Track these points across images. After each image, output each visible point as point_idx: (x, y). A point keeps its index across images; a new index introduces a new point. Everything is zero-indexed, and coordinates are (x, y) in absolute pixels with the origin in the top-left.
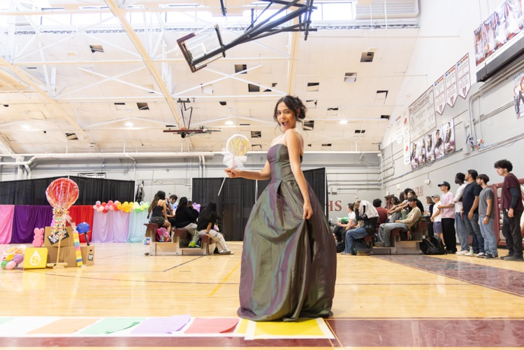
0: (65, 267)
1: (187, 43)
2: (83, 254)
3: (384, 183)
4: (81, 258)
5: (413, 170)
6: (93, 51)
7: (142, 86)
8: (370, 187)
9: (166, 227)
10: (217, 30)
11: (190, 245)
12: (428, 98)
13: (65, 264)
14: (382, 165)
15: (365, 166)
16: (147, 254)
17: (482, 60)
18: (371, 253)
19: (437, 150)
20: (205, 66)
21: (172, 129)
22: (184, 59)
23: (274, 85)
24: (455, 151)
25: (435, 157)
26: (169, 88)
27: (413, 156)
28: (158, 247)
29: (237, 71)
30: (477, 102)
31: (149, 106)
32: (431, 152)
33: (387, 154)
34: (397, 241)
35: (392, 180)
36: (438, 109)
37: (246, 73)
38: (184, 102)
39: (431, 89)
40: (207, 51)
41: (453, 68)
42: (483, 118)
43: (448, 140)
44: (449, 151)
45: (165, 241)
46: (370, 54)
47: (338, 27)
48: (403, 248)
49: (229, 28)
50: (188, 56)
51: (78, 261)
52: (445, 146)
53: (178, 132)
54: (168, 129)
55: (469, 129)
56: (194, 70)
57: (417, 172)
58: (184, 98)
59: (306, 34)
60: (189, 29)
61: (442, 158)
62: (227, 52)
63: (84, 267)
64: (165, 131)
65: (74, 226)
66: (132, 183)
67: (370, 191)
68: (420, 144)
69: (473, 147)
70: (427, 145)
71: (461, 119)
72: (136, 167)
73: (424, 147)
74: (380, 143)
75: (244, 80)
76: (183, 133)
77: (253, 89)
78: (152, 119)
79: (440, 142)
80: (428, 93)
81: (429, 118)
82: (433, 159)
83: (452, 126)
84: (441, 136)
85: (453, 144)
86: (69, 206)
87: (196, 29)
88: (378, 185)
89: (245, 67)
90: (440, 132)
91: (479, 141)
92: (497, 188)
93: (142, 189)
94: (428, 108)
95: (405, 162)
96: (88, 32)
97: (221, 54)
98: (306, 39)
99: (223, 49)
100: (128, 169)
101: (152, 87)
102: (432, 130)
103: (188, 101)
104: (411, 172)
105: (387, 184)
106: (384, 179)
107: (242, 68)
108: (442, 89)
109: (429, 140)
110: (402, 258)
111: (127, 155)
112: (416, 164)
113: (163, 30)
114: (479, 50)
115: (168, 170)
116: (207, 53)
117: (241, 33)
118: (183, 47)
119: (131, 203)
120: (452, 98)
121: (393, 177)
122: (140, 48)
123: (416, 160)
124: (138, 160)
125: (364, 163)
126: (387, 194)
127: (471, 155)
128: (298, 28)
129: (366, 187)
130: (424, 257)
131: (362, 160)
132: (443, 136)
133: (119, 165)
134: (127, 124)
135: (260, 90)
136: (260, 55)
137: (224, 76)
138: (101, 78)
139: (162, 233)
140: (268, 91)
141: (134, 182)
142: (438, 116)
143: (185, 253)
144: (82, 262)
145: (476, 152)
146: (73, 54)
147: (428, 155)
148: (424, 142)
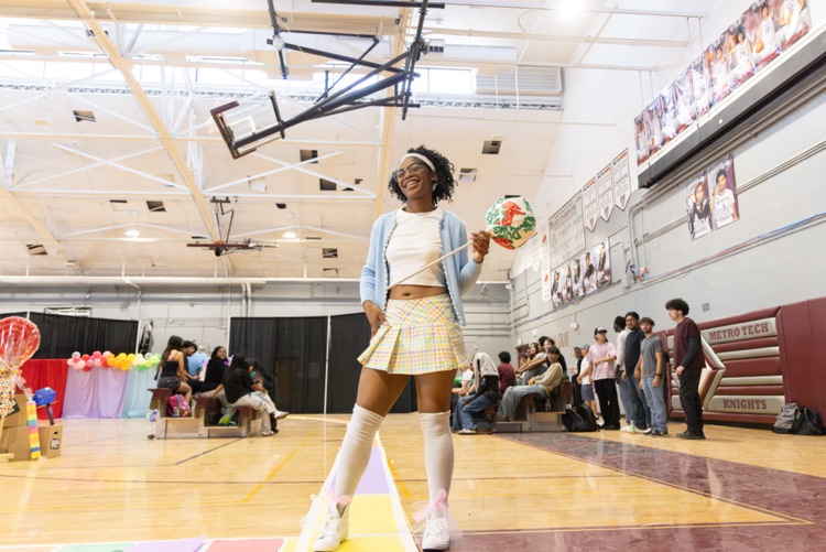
0: (10, 460)
1: (226, 115)
2: (41, 440)
3: (515, 327)
4: (37, 445)
5: (555, 309)
6: (78, 120)
7: (156, 175)
8: (495, 332)
9: (184, 394)
10: (272, 98)
11: (221, 421)
12: (574, 208)
13: (11, 455)
14: (512, 301)
15: (488, 302)
16: (151, 437)
17: (645, 158)
18: (494, 430)
19: (587, 281)
20: (254, 150)
21: (201, 241)
22: (221, 138)
23: (358, 182)
24: (611, 284)
25: (584, 291)
26: (199, 179)
27: (555, 288)
28: (170, 426)
29: (303, 159)
30: (639, 216)
31: (166, 206)
32: (579, 284)
33: (518, 288)
34: (531, 412)
35: (525, 323)
36: (588, 224)
37: (316, 162)
38: (221, 202)
39: (578, 196)
40: (257, 128)
41: (607, 169)
42: (647, 238)
43: (602, 267)
44: (603, 283)
45: (181, 415)
46: (496, 144)
47: (450, 104)
48: (539, 423)
49: (292, 97)
50: (227, 134)
51: (32, 450)
52: (597, 276)
53: (211, 246)
54: (194, 241)
55: (629, 253)
56: (236, 156)
57: (560, 312)
58: (221, 196)
59: (405, 112)
60: (232, 95)
61: (593, 293)
62: (287, 131)
63: (43, 460)
64: (189, 245)
65: (29, 393)
66: (134, 324)
67: (495, 339)
68: (563, 272)
69: (635, 279)
70: (573, 273)
71: (618, 238)
72: (142, 300)
73: (569, 276)
74: (510, 270)
75: (313, 172)
76: (219, 249)
77: (326, 186)
78: (171, 225)
79: (591, 270)
80: (574, 200)
81: (576, 236)
82: (581, 294)
83: (607, 247)
84: (592, 262)
85: (609, 273)
86: (23, 362)
87: (242, 95)
88: (507, 330)
89: (314, 154)
90: (591, 256)
91: (642, 269)
92: (668, 335)
93: (149, 334)
94: (575, 223)
95: (543, 298)
96: (71, 90)
97: (278, 134)
98: (404, 118)
99: (282, 127)
100: (128, 301)
101: (171, 177)
102: (580, 253)
103: (227, 201)
104: (552, 312)
105: (523, 328)
106: (515, 321)
107: (311, 154)
108: (593, 197)
109: (576, 267)
110: (536, 437)
111: (127, 280)
112: (559, 300)
113: (191, 93)
114: (642, 145)
115: (193, 305)
116: (257, 132)
117: (310, 105)
118: (219, 121)
119: (131, 355)
120: (607, 210)
121: (528, 319)
122: (155, 119)
123: (559, 295)
124: (145, 288)
125: (487, 298)
126: (519, 344)
127: (632, 289)
128: (393, 102)
129: (489, 333)
130: (569, 436)
131: (484, 294)
132: (596, 263)
133: (114, 295)
134: (129, 233)
135: (338, 188)
136: (337, 138)
137: (283, 166)
138: (89, 161)
139: (176, 403)
140: (349, 189)
141: (137, 322)
142: (589, 234)
143: (212, 434)
144: (39, 452)
145: (638, 286)
146: (45, 122)
147: (575, 287)
148: (569, 270)
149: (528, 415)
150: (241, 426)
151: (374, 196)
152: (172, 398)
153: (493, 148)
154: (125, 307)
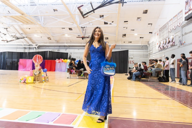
0: (39, 83)
1: (81, 8)
2: (45, 79)
3: (149, 55)
4: (44, 80)
5: (159, 51)
6: (54, 11)
7: (71, 22)
8: (144, 56)
9: (74, 70)
10: (91, 3)
11: (81, 75)
12: (166, 26)
14: (149, 49)
15: (143, 49)
16: (68, 78)
17: (188, 12)
19: (168, 45)
20: (88, 16)
21: (80, 36)
22: (80, 14)
23: (113, 22)
24: (174, 45)
25: (167, 47)
26: (78, 23)
27: (159, 46)
28: (71, 76)
29: (100, 17)
30: (184, 28)
31: (72, 29)
32: (166, 45)
33: (150, 46)
35: (152, 54)
36: (169, 30)
37: (103, 18)
38: (83, 28)
39: (167, 23)
40: (88, 11)
41: (176, 16)
42: (186, 34)
43: (172, 41)
44: (172, 45)
45: (73, 74)
46: (147, 11)
47: (135, 1)
48: (152, 79)
49: (98, 3)
50: (82, 13)
51: (43, 81)
52: (171, 43)
53: (82, 37)
54: (78, 36)
55: (180, 38)
56: (84, 18)
57: (161, 52)
58: (83, 27)
59: (123, 4)
60: (82, 3)
61: (169, 48)
63: (45, 83)
64: (77, 37)
65: (42, 70)
67: (144, 58)
68: (162, 42)
69: (181, 44)
70: (165, 43)
71: (178, 34)
72: (69, 48)
73: (163, 43)
74: (149, 42)
75: (103, 20)
76: (83, 38)
77: (106, 23)
78: (74, 33)
79: (169, 42)
80: (166, 24)
81: (166, 33)
82: (166, 48)
83: (174, 36)
84: (170, 40)
85: (174, 43)
86: (40, 64)
87: (85, 3)
88: (147, 56)
89: (103, 16)
90: (170, 39)
91: (183, 42)
92: (189, 59)
93: (71, 55)
94: (166, 30)
95: (156, 48)
96: (52, 5)
97: (93, 12)
98: (123, 6)
99: (94, 10)
100: (67, 49)
101: (73, 23)
102: (167, 38)
103: (84, 27)
104: (158, 52)
105: (150, 56)
106: (149, 54)
107: (102, 16)
108: (171, 23)
109: (165, 41)
111: (66, 44)
112: (160, 49)
113: (76, 4)
114: (187, 9)
115: (79, 50)
116: (88, 12)
118: (80, 10)
119: (67, 60)
120: (175, 27)
121: (152, 53)
122: (68, 10)
123: (161, 48)
124: (69, 46)
125: (142, 48)
126: (150, 59)
127: (180, 47)
128: (120, 2)
129: (143, 56)
131: (142, 47)
132: (171, 40)
133: (64, 48)
134: (66, 35)
135: (108, 24)
136: (108, 12)
137: (96, 19)
138: (57, 20)
139: (72, 71)
140: (111, 24)
141: (68, 53)
142: (169, 33)
143: (79, 78)
144: (44, 81)
145: (182, 46)
146: (48, 12)
147: (165, 46)
148: (164, 42)
149: (149, 77)
150: (85, 77)
151: (116, 25)
152: (71, 70)
153: (146, 12)
154: (66, 50)
